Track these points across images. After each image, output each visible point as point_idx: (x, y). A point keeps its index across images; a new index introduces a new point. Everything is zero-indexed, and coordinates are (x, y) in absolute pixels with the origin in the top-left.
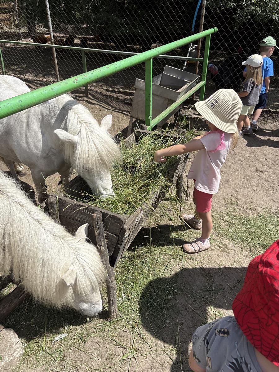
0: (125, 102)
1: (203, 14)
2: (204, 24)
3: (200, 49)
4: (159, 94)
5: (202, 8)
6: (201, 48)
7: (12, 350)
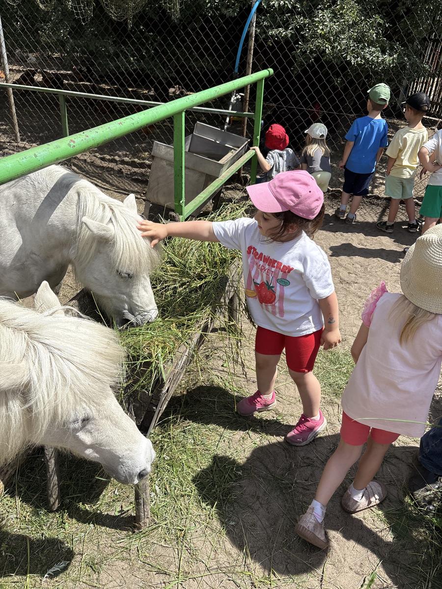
0: (133, 177)
1: (251, 47)
2: (253, 63)
3: (248, 99)
4: (190, 166)
5: (250, 39)
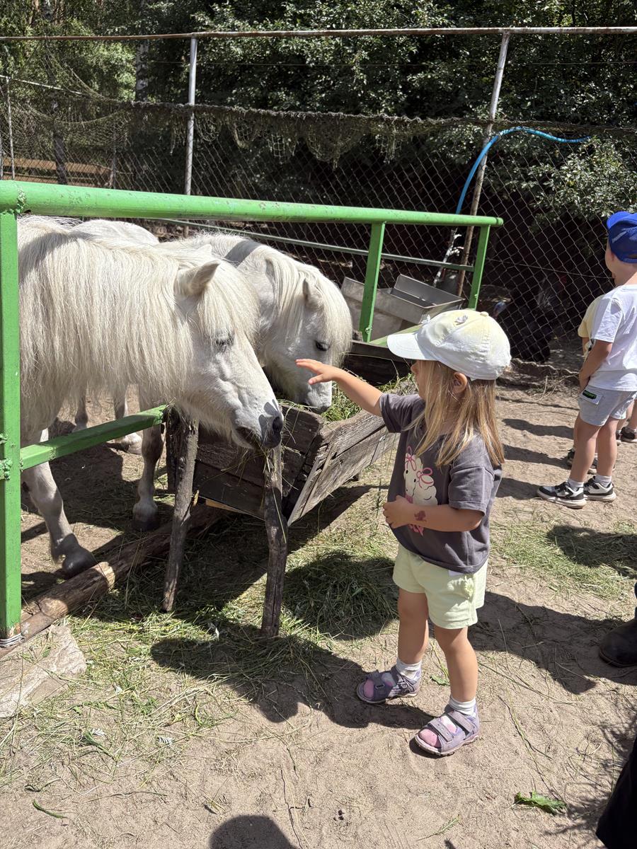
1: (477, 192)
3: (468, 252)
4: (385, 308)
5: (477, 183)
6: (470, 250)
7: (66, 660)
